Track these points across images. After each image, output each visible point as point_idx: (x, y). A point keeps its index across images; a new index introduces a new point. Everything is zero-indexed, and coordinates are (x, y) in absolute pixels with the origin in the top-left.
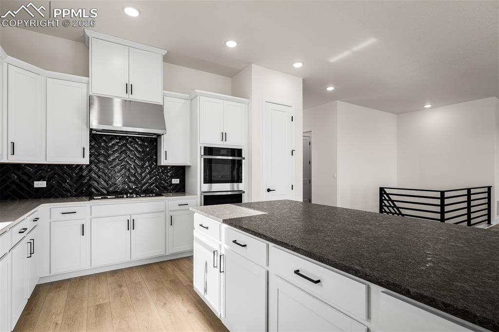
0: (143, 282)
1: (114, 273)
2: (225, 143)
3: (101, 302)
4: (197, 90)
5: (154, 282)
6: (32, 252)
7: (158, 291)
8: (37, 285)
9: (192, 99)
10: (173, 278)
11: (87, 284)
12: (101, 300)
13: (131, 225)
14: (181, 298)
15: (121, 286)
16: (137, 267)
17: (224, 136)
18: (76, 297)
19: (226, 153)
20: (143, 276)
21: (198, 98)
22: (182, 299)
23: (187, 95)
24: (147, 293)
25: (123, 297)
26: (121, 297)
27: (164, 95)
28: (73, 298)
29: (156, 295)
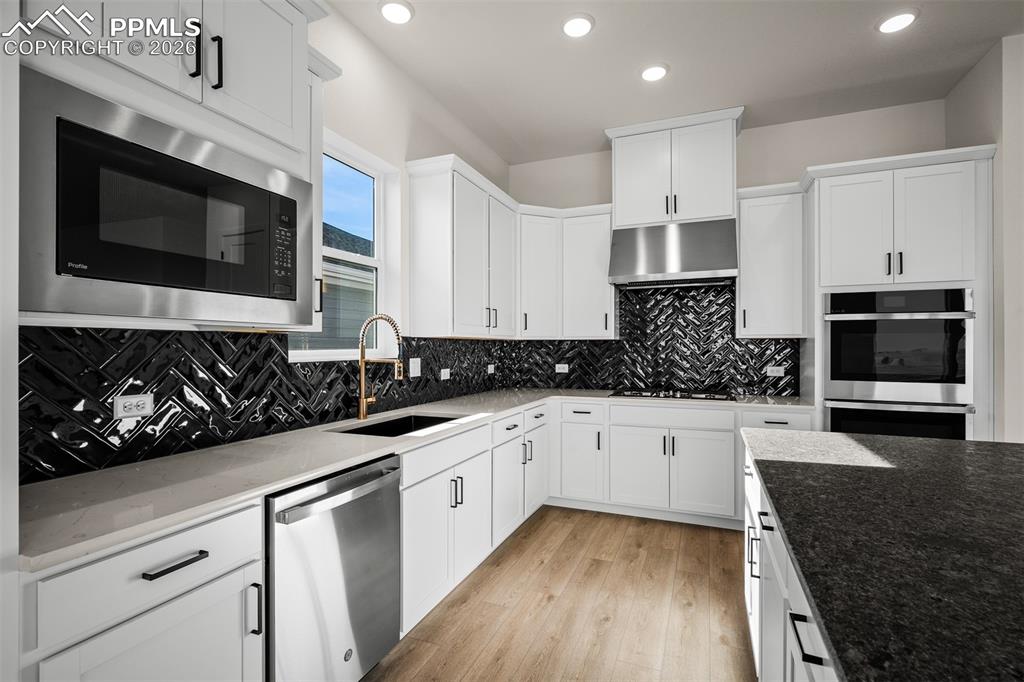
0: (675, 553)
1: (643, 521)
2: (899, 279)
3: (603, 557)
4: (809, 169)
5: (694, 559)
6: (528, 457)
7: (691, 577)
8: (544, 506)
9: (807, 190)
10: (733, 568)
11: (601, 523)
12: (603, 556)
13: (669, 446)
14: (723, 609)
15: (639, 546)
16: (681, 525)
17: (895, 262)
18: (579, 538)
19: (903, 304)
20: (682, 544)
21: (816, 183)
22: (725, 612)
23: (796, 184)
24: (672, 573)
25: (632, 564)
26: (631, 561)
27: (740, 198)
28: (575, 537)
29: (683, 583)
